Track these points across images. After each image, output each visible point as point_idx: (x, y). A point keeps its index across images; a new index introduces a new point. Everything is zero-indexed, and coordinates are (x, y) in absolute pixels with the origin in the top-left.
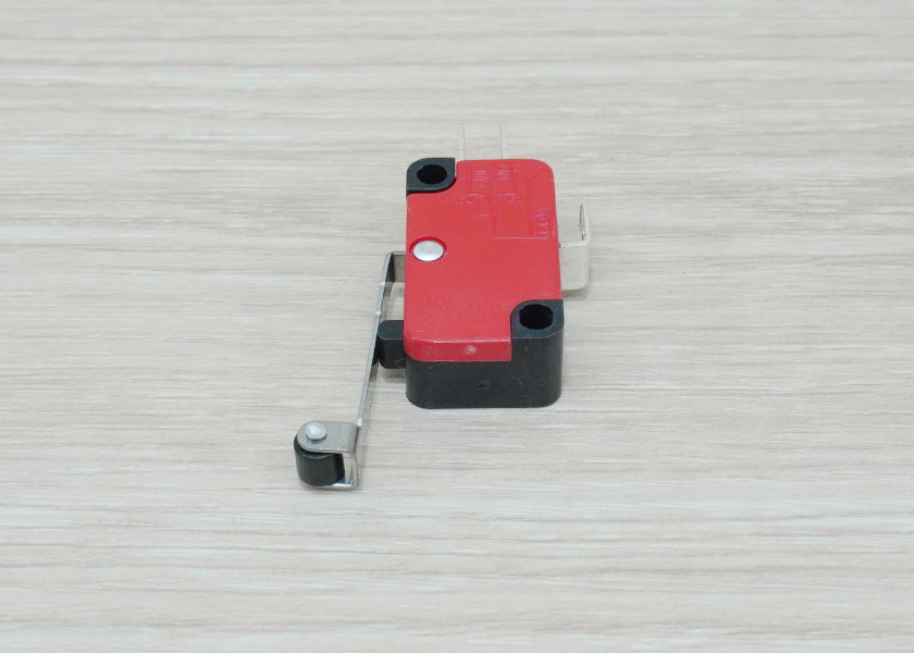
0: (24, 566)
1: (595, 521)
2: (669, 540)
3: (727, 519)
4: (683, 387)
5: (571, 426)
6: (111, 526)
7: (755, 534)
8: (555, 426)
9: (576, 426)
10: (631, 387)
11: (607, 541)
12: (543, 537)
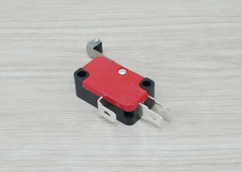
0: (26, 166)
1: (188, 150)
2: (210, 156)
3: (226, 149)
4: (211, 113)
5: (180, 124)
6: (50, 155)
7: (234, 153)
8: (175, 124)
9: (181, 124)
10: (196, 113)
11: (192, 156)
12: (174, 155)
